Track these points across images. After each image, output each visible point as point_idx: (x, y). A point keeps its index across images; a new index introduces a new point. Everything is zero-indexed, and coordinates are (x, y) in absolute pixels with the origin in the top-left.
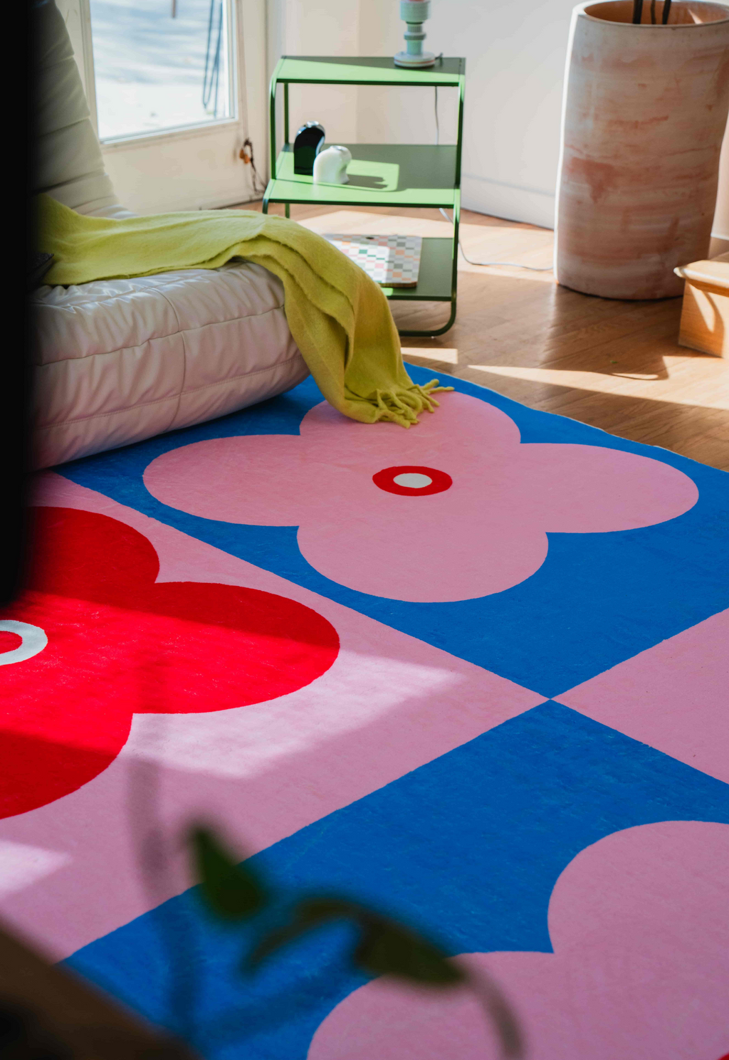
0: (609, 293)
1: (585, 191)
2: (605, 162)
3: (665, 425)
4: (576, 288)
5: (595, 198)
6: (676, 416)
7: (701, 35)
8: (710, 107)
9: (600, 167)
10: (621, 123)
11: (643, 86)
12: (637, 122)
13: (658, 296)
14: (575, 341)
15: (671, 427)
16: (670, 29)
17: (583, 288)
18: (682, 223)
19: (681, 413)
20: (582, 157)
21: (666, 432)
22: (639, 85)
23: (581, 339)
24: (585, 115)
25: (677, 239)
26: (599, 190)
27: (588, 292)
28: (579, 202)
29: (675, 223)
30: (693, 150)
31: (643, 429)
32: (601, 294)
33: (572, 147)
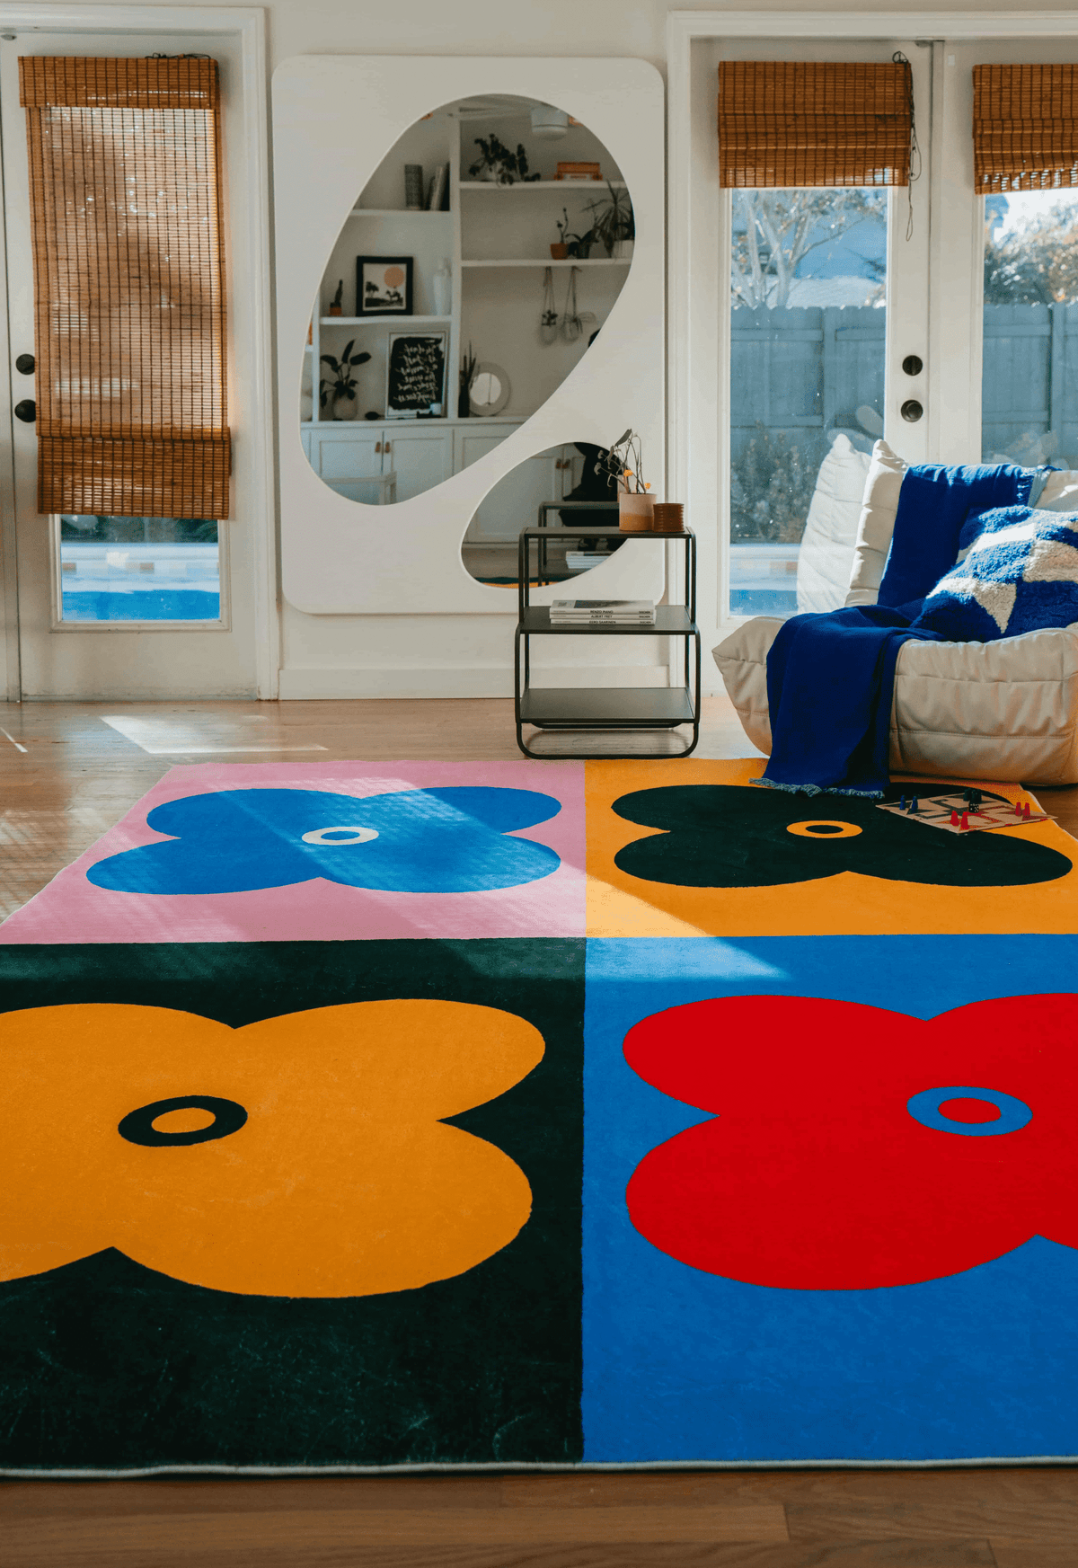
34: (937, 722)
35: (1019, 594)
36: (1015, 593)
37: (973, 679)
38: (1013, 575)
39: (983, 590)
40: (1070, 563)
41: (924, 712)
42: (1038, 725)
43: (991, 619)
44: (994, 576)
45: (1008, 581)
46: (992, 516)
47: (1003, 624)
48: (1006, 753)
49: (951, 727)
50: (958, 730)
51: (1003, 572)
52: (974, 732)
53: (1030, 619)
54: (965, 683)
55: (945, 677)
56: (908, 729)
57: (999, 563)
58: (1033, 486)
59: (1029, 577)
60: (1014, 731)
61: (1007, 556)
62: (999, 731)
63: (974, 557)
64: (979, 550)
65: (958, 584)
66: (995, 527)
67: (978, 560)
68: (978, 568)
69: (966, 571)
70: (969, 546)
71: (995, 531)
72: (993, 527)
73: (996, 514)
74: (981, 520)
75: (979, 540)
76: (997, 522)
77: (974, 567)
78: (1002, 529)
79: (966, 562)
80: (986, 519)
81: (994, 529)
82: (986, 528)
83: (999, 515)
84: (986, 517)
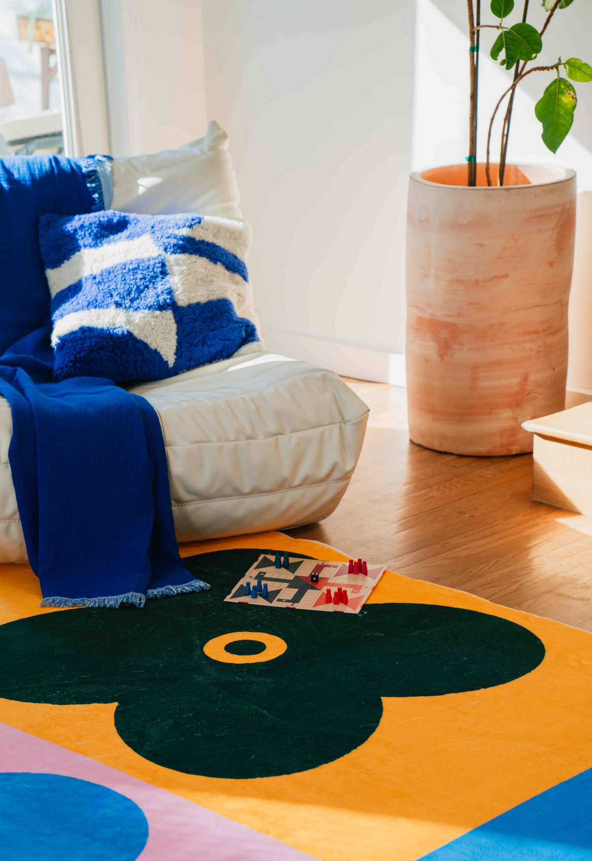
0: (463, 450)
1: (431, 349)
2: (449, 320)
3: (516, 582)
4: (430, 447)
5: (442, 356)
6: (528, 573)
7: (535, 195)
8: (551, 264)
9: (444, 325)
10: (461, 282)
11: (481, 245)
12: (477, 281)
13: (514, 452)
14: (426, 499)
15: (522, 585)
16: (504, 191)
17: (436, 446)
18: (532, 378)
19: (533, 570)
20: (426, 316)
21: (516, 590)
22: (477, 244)
23: (432, 497)
24: (426, 275)
25: (528, 394)
26: (445, 348)
27: (442, 450)
28: (426, 360)
29: (525, 379)
30: (538, 306)
31: (491, 587)
32: (455, 452)
33: (416, 306)
34: (214, 490)
35: (179, 321)
36: (173, 321)
37: (249, 438)
38: (165, 300)
39: (137, 321)
40: (207, 276)
41: (201, 481)
42: (323, 473)
43: (156, 353)
44: (142, 303)
45: (161, 307)
46: (82, 226)
47: (169, 356)
48: (284, 505)
49: (229, 491)
50: (239, 493)
51: (150, 296)
52: (256, 491)
53: (200, 348)
54: (243, 443)
55: (219, 441)
56: (180, 502)
57: (138, 287)
58: (103, 182)
59: (183, 300)
60: (296, 482)
61: (145, 278)
62: (283, 485)
63: (97, 281)
64: (97, 271)
65: (98, 317)
66: (93, 240)
67: (107, 285)
68: (114, 296)
69: (99, 299)
70: (62, 265)
71: (96, 245)
72: (90, 240)
73: (87, 224)
74: (69, 231)
75: (81, 257)
76: (92, 234)
77: (109, 295)
78: (103, 242)
79: (88, 288)
80: (75, 230)
81: (93, 243)
82: (81, 242)
83: (91, 224)
84: (73, 228)
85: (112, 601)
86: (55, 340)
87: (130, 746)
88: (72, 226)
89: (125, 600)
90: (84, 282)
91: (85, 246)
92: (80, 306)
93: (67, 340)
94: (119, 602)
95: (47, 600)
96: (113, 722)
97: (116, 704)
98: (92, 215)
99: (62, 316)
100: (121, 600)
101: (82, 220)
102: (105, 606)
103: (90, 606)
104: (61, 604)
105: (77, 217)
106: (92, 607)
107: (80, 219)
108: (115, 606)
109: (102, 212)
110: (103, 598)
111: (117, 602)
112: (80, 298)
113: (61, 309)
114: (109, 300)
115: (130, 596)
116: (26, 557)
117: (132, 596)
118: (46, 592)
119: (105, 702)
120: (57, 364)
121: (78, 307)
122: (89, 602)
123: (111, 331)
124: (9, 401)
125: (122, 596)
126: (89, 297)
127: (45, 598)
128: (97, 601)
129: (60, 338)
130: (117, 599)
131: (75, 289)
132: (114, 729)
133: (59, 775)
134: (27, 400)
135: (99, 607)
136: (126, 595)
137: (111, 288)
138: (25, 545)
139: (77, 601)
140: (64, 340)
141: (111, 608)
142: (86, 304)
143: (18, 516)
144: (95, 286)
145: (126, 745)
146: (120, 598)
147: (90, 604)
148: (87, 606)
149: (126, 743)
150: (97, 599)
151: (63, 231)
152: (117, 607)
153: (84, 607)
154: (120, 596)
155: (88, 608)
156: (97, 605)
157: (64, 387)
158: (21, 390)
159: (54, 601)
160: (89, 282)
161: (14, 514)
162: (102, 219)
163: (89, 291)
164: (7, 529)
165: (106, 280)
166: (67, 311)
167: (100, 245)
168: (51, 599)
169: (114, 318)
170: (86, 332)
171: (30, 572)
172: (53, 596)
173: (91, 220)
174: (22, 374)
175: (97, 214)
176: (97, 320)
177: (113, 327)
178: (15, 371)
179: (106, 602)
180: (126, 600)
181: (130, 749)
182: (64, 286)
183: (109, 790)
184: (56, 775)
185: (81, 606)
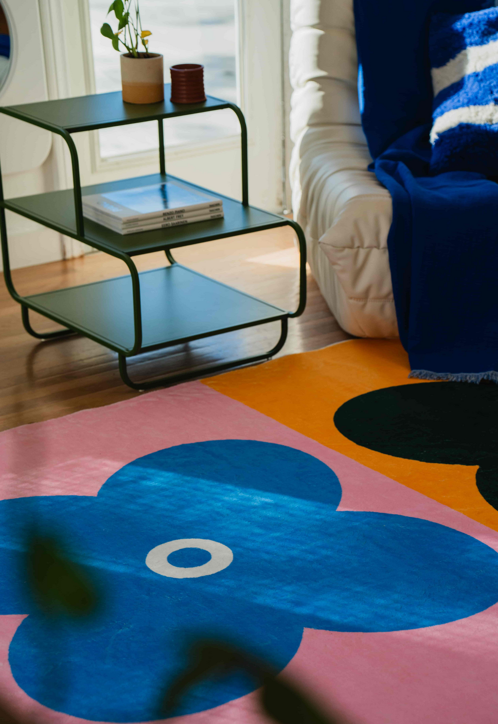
63: (479, 78)
64: (480, 68)
65: (477, 114)
66: (480, 38)
67: (488, 82)
68: (495, 93)
69: (479, 95)
70: (448, 64)
71: (482, 43)
72: (477, 38)
73: (476, 21)
74: (457, 30)
75: (466, 55)
76: (480, 32)
77: (489, 92)
78: (490, 39)
79: (469, 85)
80: (464, 29)
81: (480, 40)
82: (468, 40)
83: (479, 22)
84: (462, 26)
85: (473, 377)
86: (434, 137)
87: (491, 504)
88: (461, 25)
89: (485, 378)
90: (466, 79)
91: (471, 44)
92: (461, 103)
93: (446, 136)
94: (480, 379)
95: (415, 372)
96: (475, 482)
97: (477, 467)
98: (482, 12)
99: (442, 113)
100: (482, 377)
101: (471, 18)
102: (466, 382)
103: (453, 380)
104: (426, 377)
105: (467, 15)
106: (455, 382)
107: (469, 18)
108: (476, 382)
109: (491, 9)
110: (465, 374)
111: (478, 378)
112: (462, 96)
113: (442, 107)
114: (490, 97)
115: (490, 374)
116: (397, 334)
117: (492, 374)
118: (414, 365)
119: (468, 464)
120: (434, 159)
121: (458, 104)
122: (452, 377)
123: (488, 127)
124: (390, 192)
125: (483, 374)
126: (470, 94)
127: (413, 371)
128: (460, 377)
129: (439, 134)
130: (478, 376)
131: (457, 87)
132: (475, 488)
133: (428, 521)
134: (407, 191)
135: (461, 381)
136: (487, 373)
137: (492, 85)
138: (396, 324)
139: (441, 375)
140: (442, 136)
141: (472, 383)
142: (466, 101)
143: (392, 296)
144: (476, 84)
145: (487, 503)
146: (481, 376)
147: (453, 379)
148: (450, 380)
149: (487, 501)
150: (460, 375)
151: (452, 30)
152: (478, 383)
153: (447, 381)
154: (481, 373)
155: (451, 382)
156: (459, 380)
157: (440, 180)
158: (401, 182)
159: (420, 373)
160: (472, 80)
161: (388, 295)
162: (491, 16)
163: (471, 88)
164: (382, 308)
165: (487, 77)
166: (448, 109)
167: (485, 42)
168: (418, 372)
169: (492, 115)
170: (464, 129)
171: (400, 348)
172: (420, 369)
173: (480, 17)
174: (402, 167)
175: (487, 11)
176: (475, 116)
177: (489, 123)
178: (396, 165)
179: (468, 378)
180: (487, 377)
181: (491, 507)
182: (446, 84)
183: (472, 539)
184: (425, 520)
185: (445, 380)
